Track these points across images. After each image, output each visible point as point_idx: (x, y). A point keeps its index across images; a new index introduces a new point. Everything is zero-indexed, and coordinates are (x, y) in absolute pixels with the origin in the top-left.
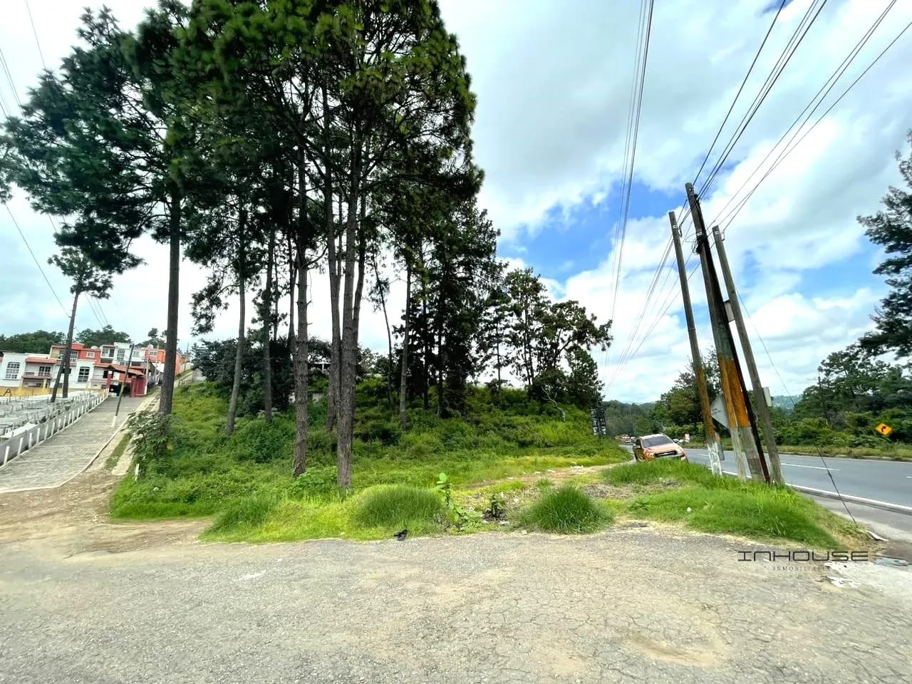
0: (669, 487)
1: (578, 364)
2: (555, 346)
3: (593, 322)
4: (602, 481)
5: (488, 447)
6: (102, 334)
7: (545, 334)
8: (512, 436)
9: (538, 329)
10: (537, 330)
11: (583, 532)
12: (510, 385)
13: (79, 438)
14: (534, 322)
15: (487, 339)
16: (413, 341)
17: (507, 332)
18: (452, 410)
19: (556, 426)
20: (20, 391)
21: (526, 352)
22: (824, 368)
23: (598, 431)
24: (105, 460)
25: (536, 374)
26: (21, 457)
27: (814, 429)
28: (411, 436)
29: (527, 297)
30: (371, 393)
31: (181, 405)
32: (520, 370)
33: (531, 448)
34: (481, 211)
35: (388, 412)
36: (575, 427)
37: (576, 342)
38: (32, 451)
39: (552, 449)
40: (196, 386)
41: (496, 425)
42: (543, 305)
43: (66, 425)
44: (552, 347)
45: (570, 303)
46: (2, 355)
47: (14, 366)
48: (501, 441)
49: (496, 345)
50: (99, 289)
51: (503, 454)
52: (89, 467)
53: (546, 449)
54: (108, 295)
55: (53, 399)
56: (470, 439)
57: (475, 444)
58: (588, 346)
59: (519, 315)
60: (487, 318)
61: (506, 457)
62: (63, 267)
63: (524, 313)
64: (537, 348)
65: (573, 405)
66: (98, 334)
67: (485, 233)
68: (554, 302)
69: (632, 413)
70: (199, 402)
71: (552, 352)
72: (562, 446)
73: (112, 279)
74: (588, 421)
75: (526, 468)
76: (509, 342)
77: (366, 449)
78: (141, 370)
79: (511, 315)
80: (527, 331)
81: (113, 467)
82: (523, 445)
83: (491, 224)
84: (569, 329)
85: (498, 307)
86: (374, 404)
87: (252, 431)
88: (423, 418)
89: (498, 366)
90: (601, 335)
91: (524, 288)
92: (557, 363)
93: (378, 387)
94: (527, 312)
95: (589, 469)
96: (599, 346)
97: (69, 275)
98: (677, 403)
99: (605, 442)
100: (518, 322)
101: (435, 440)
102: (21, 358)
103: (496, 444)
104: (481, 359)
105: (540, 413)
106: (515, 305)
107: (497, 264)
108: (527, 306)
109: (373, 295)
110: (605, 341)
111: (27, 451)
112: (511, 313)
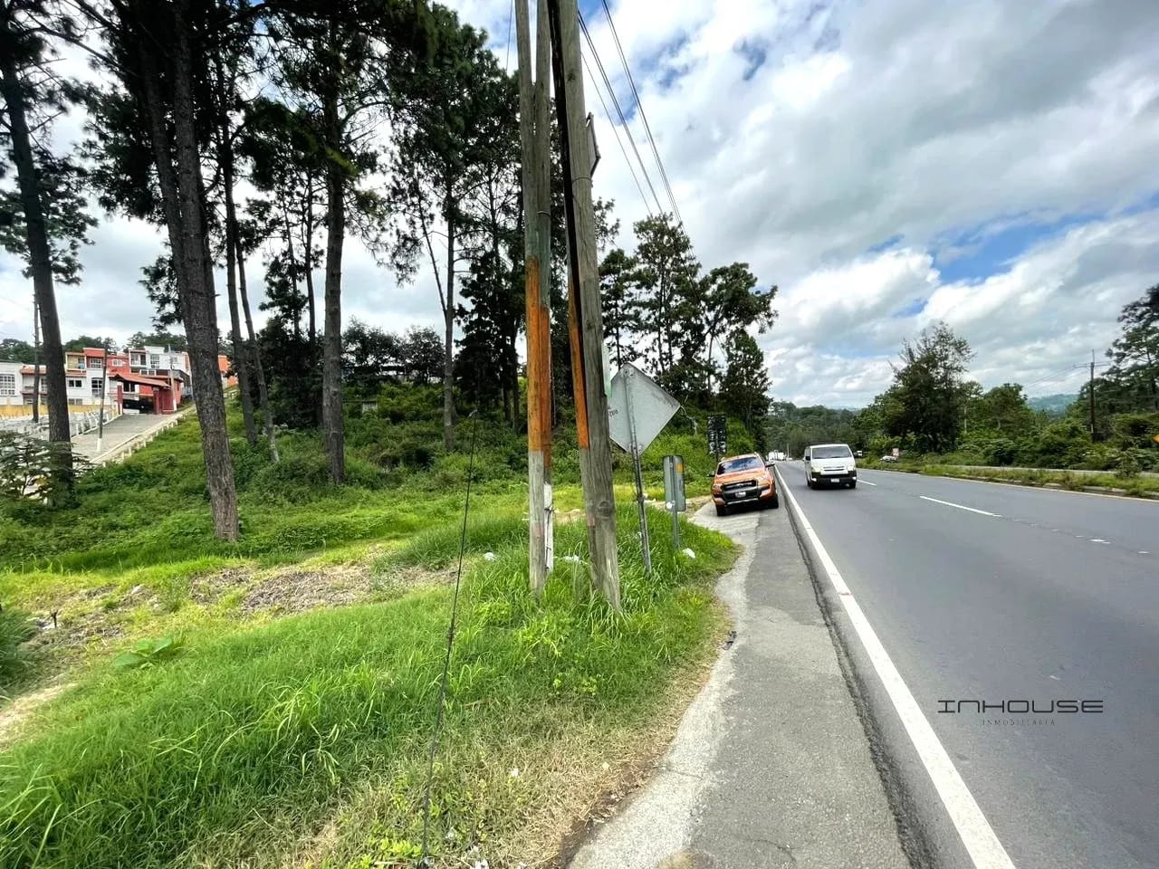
14: (675, 296)
17: (631, 311)
22: (1115, 350)
23: (715, 447)
27: (1062, 440)
28: (451, 458)
42: (687, 270)
44: (694, 331)
50: (64, 271)
54: (78, 279)
60: (604, 292)
63: (659, 283)
76: (632, 327)
79: (638, 287)
80: (663, 310)
85: (617, 276)
90: (759, 309)
91: (658, 246)
96: (755, 326)
98: (894, 407)
100: (652, 297)
108: (665, 272)
109: (398, 259)
110: (765, 319)
112: (635, 283)
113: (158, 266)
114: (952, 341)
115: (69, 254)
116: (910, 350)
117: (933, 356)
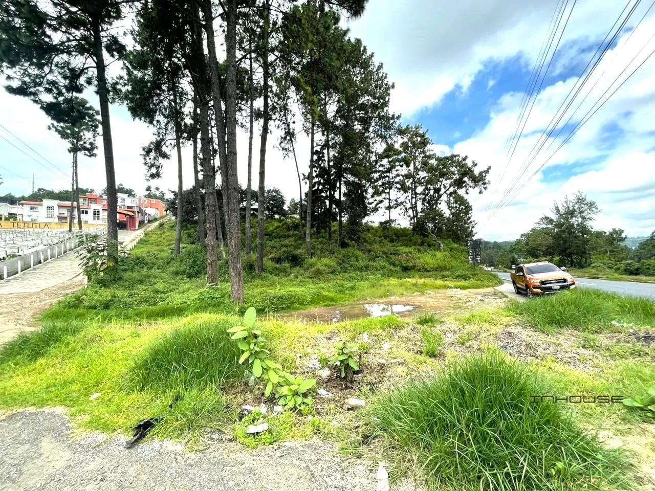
1: (456, 207)
2: (437, 191)
3: (473, 168)
4: (515, 321)
5: (377, 270)
7: (430, 182)
8: (397, 262)
9: (424, 178)
12: (399, 224)
14: (420, 172)
15: (381, 186)
16: (318, 186)
17: (397, 179)
18: (349, 241)
19: (435, 255)
20: (53, 225)
21: (412, 198)
23: (473, 259)
25: (419, 215)
26: (34, 269)
28: (314, 260)
29: (415, 151)
30: (289, 229)
31: (155, 235)
32: (407, 212)
33: (413, 272)
34: (377, 64)
35: (299, 242)
36: (452, 256)
37: (456, 188)
38: (45, 264)
39: (431, 273)
40: (170, 224)
41: (384, 253)
42: (430, 157)
43: (75, 247)
44: (435, 193)
45: (453, 156)
46: (42, 201)
47: (50, 208)
48: (388, 266)
49: (387, 191)
50: (88, 150)
51: (388, 276)
52: (76, 276)
53: (425, 273)
55: (70, 231)
56: (362, 263)
57: (366, 268)
58: (466, 190)
59: (408, 165)
60: (381, 169)
61: (391, 278)
62: (59, 132)
63: (412, 164)
64: (422, 194)
65: (450, 240)
67: (381, 86)
68: (440, 155)
69: (493, 248)
70: (168, 233)
71: (435, 197)
72: (440, 270)
73: (95, 142)
75: (407, 289)
76: (399, 189)
77: (277, 269)
78: (133, 212)
79: (402, 166)
80: (414, 180)
82: (406, 269)
83: (386, 77)
84: (450, 179)
85: (391, 159)
86: (289, 236)
88: (325, 247)
89: (389, 208)
90: (478, 180)
91: (413, 143)
92: (438, 205)
93: (294, 224)
94: (414, 163)
95: (465, 292)
96: (477, 189)
97: (65, 138)
98: (534, 241)
99: (479, 269)
100: (407, 172)
101: (333, 263)
102: (54, 203)
103: (383, 268)
104: (375, 203)
105: (422, 244)
106: (405, 156)
107: (390, 116)
108: (415, 158)
109: (283, 145)
110: (483, 186)
111: (40, 265)
112: (401, 164)
113: (149, 146)
114: (586, 202)
115: (92, 140)
116: (557, 207)
117: (574, 211)
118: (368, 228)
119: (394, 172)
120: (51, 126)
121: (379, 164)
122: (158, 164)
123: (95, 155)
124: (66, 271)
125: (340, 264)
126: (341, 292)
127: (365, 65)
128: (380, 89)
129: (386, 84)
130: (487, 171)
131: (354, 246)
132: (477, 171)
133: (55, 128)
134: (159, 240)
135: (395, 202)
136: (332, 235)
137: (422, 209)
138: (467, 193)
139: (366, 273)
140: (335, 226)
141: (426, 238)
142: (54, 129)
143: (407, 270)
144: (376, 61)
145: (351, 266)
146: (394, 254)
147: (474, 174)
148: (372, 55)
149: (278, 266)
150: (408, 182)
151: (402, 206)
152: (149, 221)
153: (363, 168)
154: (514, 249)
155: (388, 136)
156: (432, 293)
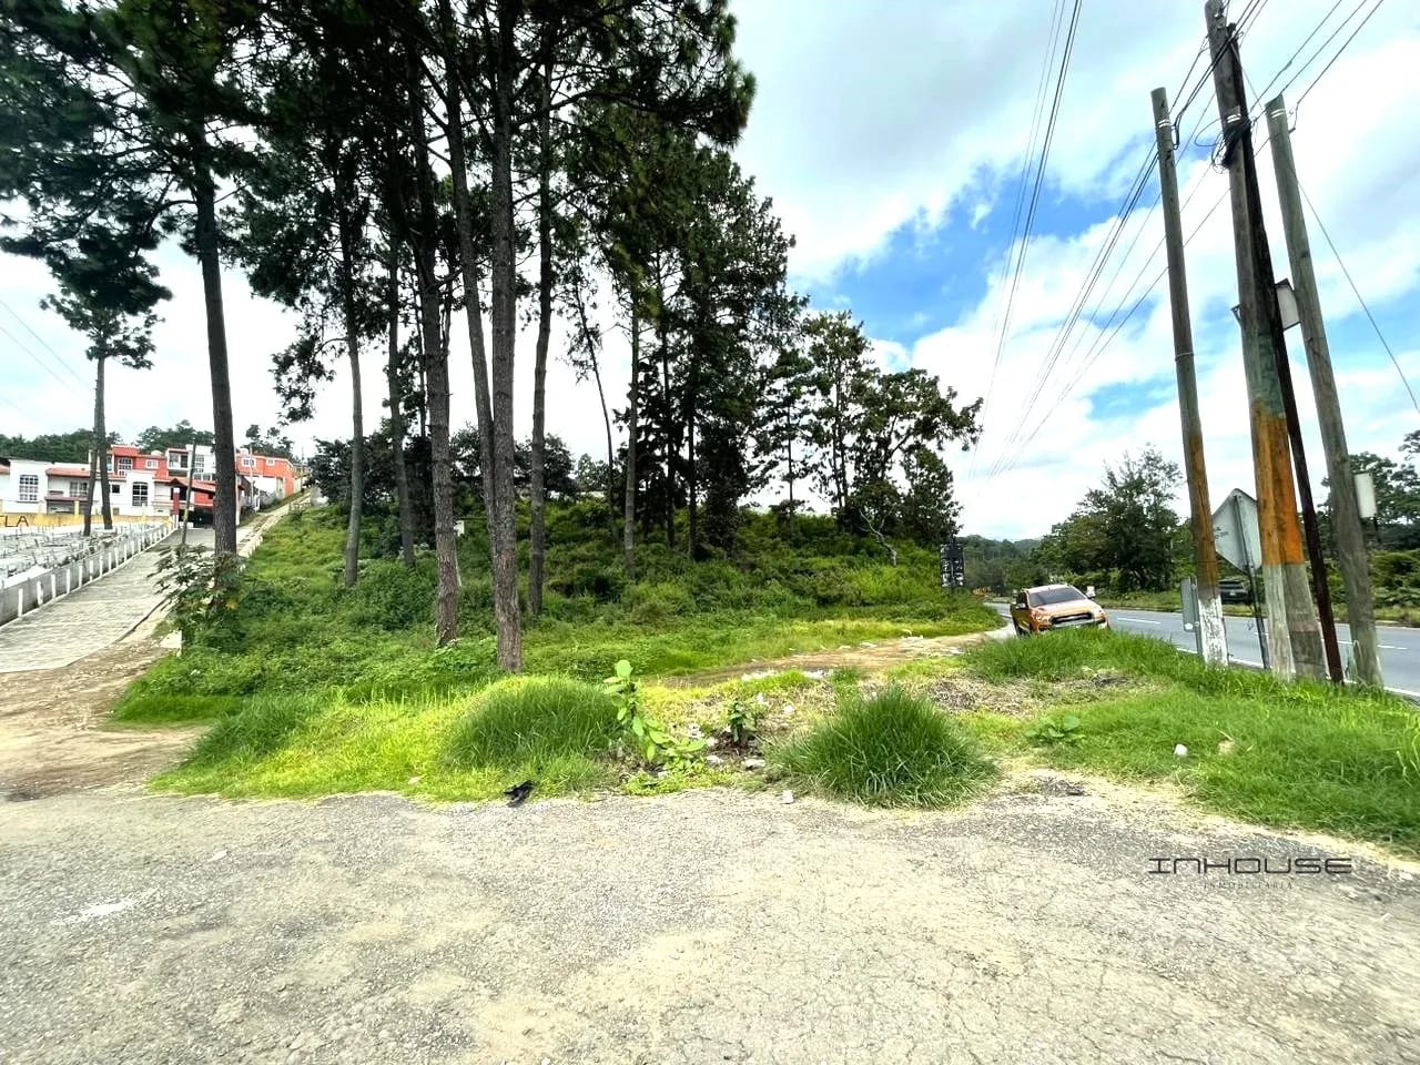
0: (1108, 688)
1: (922, 475)
2: (884, 443)
3: (951, 401)
4: (964, 671)
5: (768, 605)
6: (176, 434)
7: (869, 424)
8: (807, 588)
9: (858, 417)
10: (856, 417)
11: (926, 804)
12: (810, 509)
13: (121, 590)
14: (851, 406)
15: (772, 433)
16: (647, 436)
17: (805, 421)
18: (712, 547)
19: (881, 573)
20: (39, 519)
21: (836, 456)
23: (950, 579)
24: (155, 625)
25: (851, 490)
26: (25, 619)
28: (642, 587)
29: (840, 362)
30: (583, 522)
31: (287, 540)
32: (826, 484)
33: (837, 607)
34: (761, 201)
35: (608, 550)
36: (912, 574)
37: (919, 437)
38: (46, 609)
39: (872, 609)
40: (316, 512)
41: (782, 570)
42: (867, 375)
43: (105, 570)
44: (879, 446)
45: (913, 373)
46: (7, 463)
47: (29, 481)
48: (789, 596)
49: (785, 443)
50: (133, 353)
51: (791, 617)
52: (129, 633)
53: (862, 609)
55: (87, 532)
56: (739, 592)
57: (747, 601)
58: (940, 442)
59: (826, 392)
60: (772, 398)
61: (796, 621)
62: (67, 314)
63: (833, 390)
64: (854, 448)
65: (911, 540)
66: (169, 434)
67: (769, 241)
68: (886, 371)
69: (1003, 554)
70: (315, 535)
71: (879, 455)
72: (889, 604)
73: (152, 336)
74: (932, 564)
75: (827, 639)
76: (808, 439)
77: (568, 607)
79: (813, 393)
80: (838, 421)
81: (164, 635)
82: (824, 602)
83: (778, 225)
84: (909, 417)
85: (791, 379)
86: (587, 539)
87: (382, 579)
88: (664, 560)
89: (790, 477)
90: (962, 423)
91: (835, 347)
92: (887, 472)
93: (594, 511)
94: (838, 387)
95: (932, 642)
96: (958, 442)
97: (79, 328)
98: (1078, 538)
99: (960, 598)
100: (823, 405)
101: (681, 593)
102: (39, 469)
103: (781, 601)
104: (762, 467)
105: (855, 552)
106: (819, 374)
107: (789, 300)
108: (840, 377)
109: (575, 355)
110: (969, 435)
111: (35, 610)
112: (812, 388)
113: (288, 352)
114: (1161, 464)
115: (142, 333)
116: (1112, 473)
117: (1141, 481)
118: (748, 518)
119: (799, 406)
120: (48, 301)
121: (767, 388)
122: (306, 391)
123: (149, 365)
124: (103, 623)
125: (695, 595)
126: (702, 648)
127: (738, 200)
128: (768, 246)
129: (780, 238)
130: (976, 407)
131: (721, 558)
132: (957, 407)
133: (57, 304)
134: (298, 550)
135: (802, 466)
136: (676, 535)
137: (855, 478)
138: (940, 448)
139: (747, 611)
140: (681, 517)
141: (864, 539)
142: (55, 308)
143: (827, 603)
144: (758, 194)
145: (718, 598)
146: (801, 572)
147: (951, 412)
148: (751, 182)
149: (569, 601)
150: (826, 424)
151: (815, 474)
152: (264, 508)
153: (737, 403)
154: (1040, 556)
155: (784, 341)
156: (873, 646)
